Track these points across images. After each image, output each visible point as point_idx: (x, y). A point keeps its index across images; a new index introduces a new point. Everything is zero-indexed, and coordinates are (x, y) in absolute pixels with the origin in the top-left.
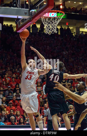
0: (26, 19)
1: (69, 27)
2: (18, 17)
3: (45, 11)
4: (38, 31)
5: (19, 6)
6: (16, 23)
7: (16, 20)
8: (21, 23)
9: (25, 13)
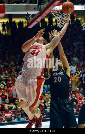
0: (35, 14)
1: (78, 18)
2: (27, 13)
3: (54, 4)
4: (47, 25)
5: (28, 1)
6: (26, 19)
7: (26, 16)
8: (32, 19)
9: (34, 8)
